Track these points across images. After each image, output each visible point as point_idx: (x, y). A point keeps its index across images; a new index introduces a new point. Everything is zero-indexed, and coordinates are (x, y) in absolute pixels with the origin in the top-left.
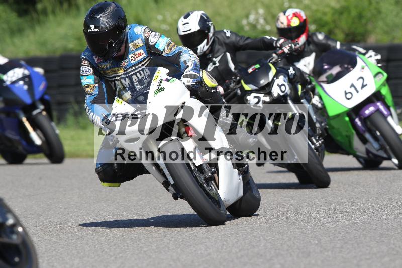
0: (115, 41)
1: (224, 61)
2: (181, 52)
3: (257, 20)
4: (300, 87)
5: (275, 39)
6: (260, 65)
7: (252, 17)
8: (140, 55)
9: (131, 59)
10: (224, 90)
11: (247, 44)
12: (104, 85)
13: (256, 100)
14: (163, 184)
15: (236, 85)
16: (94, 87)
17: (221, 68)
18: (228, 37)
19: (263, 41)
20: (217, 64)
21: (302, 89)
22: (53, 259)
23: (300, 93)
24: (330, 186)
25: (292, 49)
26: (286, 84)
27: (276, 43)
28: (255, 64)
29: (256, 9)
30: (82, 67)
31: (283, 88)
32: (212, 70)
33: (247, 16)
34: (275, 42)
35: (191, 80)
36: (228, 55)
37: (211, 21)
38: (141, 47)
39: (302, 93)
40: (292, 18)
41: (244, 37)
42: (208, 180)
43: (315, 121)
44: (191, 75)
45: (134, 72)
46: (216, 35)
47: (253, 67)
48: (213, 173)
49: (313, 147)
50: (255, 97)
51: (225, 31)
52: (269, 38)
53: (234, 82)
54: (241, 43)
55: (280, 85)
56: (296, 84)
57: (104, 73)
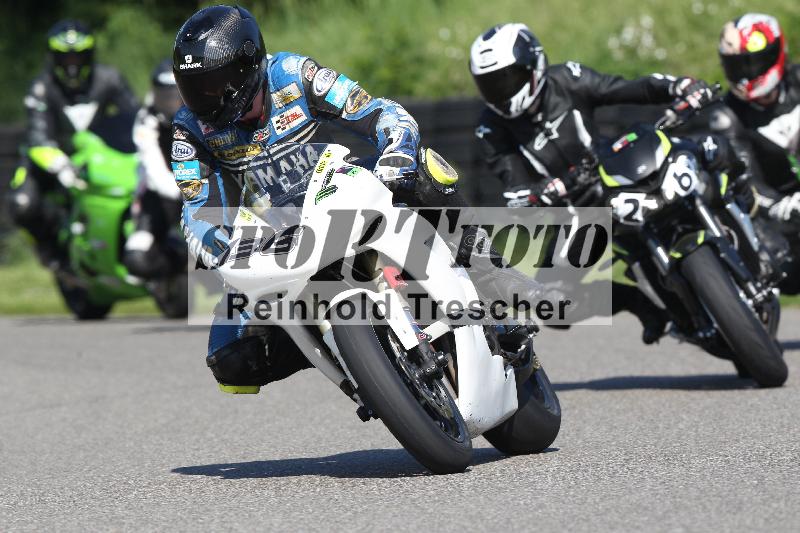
0: (237, 87)
1: (568, 128)
2: (381, 110)
3: (639, 39)
4: (724, 178)
5: (672, 78)
6: (637, 134)
7: (629, 34)
8: (295, 116)
9: (276, 126)
10: (567, 188)
11: (615, 93)
12: (220, 182)
13: (630, 207)
14: (341, 388)
15: (590, 175)
16: (199, 186)
17: (564, 142)
18: (576, 79)
19: (649, 84)
20: (555, 135)
21: (729, 184)
22: (231, 514)
23: (723, 191)
24: (787, 383)
25: (708, 100)
26: (692, 173)
27: (674, 88)
28: (628, 132)
29: (637, 17)
30: (175, 142)
31: (686, 182)
32: (545, 147)
33: (618, 31)
34: (671, 85)
35: (397, 170)
36: (577, 114)
37: (539, 45)
38: (297, 102)
39: (727, 191)
40: (750, 35)
41: (609, 76)
42: (431, 380)
43: (756, 247)
44: (396, 159)
45: (282, 154)
46: (550, 74)
47: (624, 139)
48: (442, 364)
49: (750, 302)
50: (627, 201)
51: (570, 65)
52: (659, 76)
53: (586, 169)
54: (604, 89)
55: (679, 174)
56: (717, 172)
57: (222, 155)
